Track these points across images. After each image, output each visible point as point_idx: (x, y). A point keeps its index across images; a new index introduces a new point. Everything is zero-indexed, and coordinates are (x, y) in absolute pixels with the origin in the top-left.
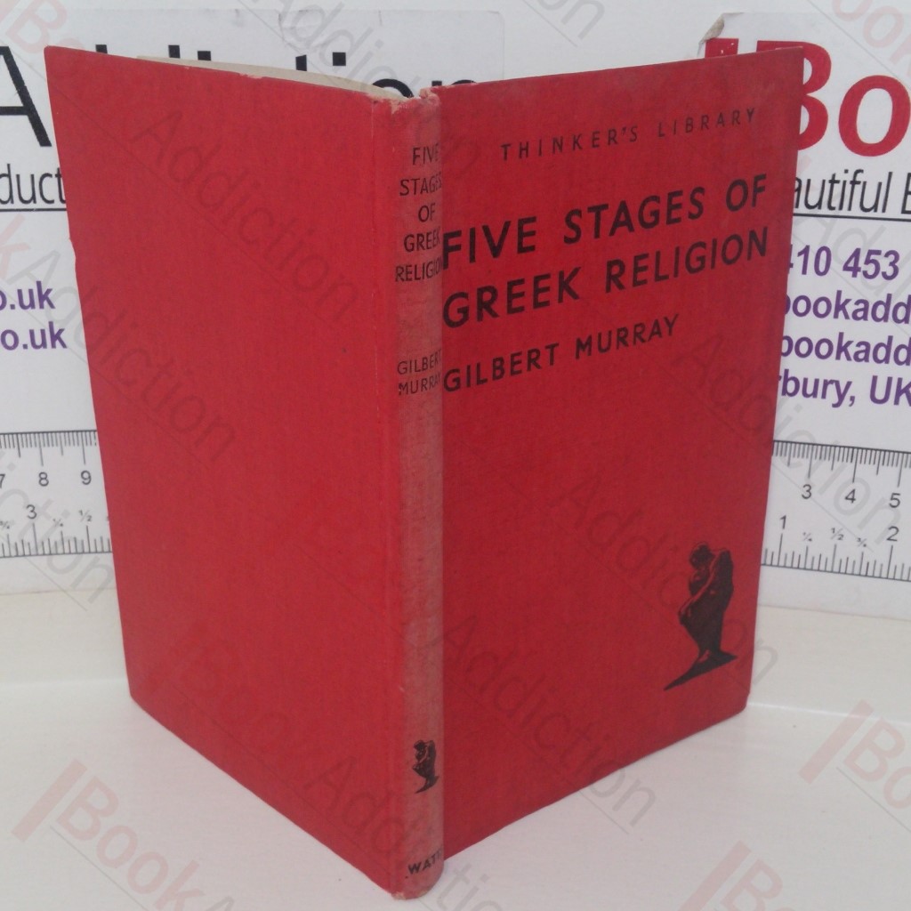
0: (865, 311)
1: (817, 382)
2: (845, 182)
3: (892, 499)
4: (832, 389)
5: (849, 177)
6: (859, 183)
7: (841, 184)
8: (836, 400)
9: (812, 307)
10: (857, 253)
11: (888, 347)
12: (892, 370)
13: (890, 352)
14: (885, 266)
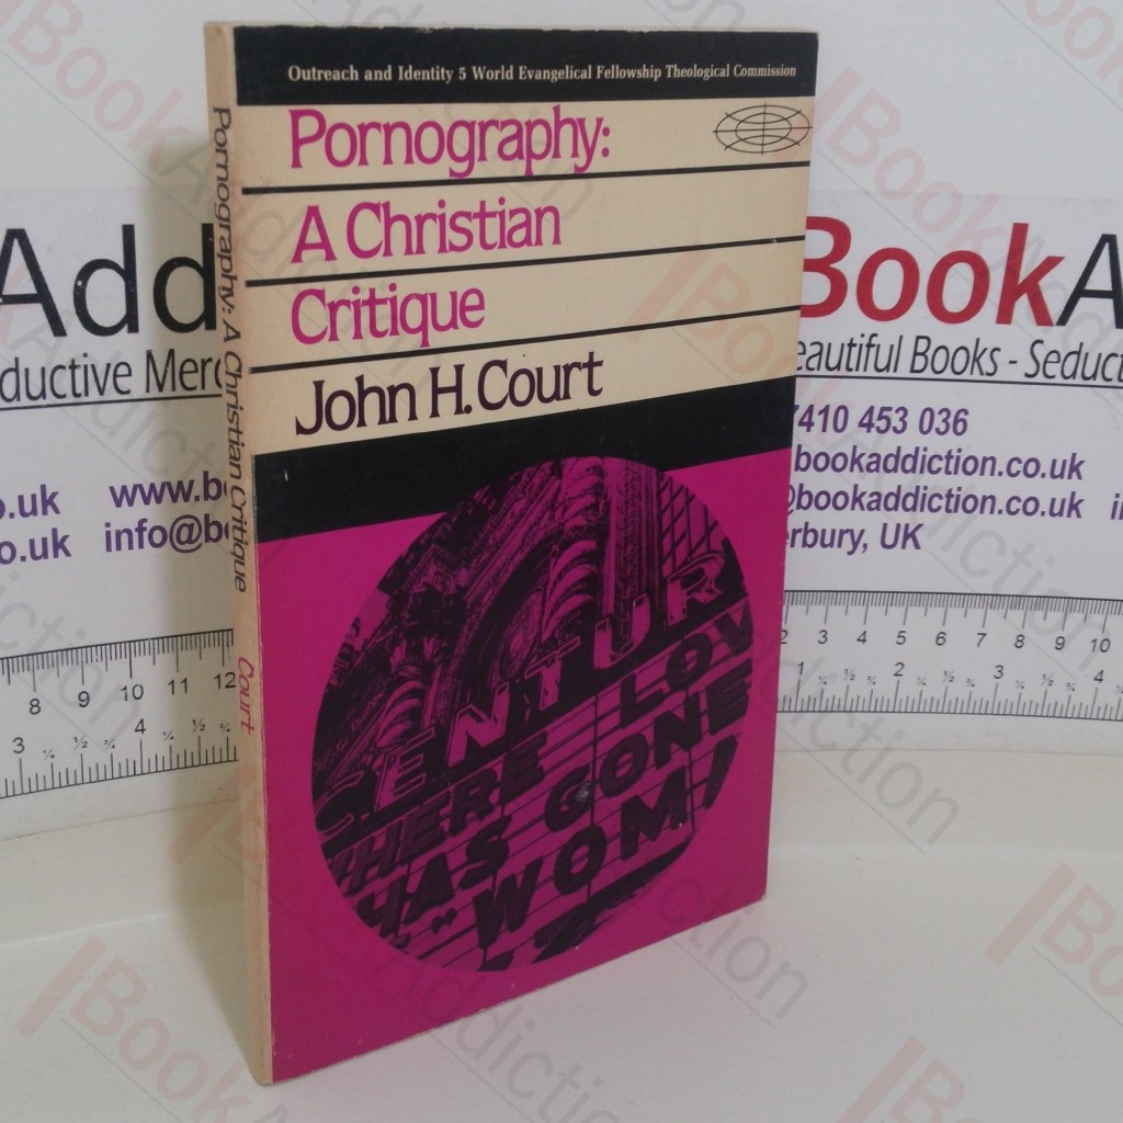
0: (878, 463)
1: (833, 531)
2: (861, 345)
3: (899, 637)
4: (847, 538)
5: (865, 341)
6: (874, 346)
7: (858, 347)
8: (850, 548)
9: (830, 462)
10: (871, 410)
11: (897, 496)
12: (901, 517)
13: (898, 499)
14: (896, 421)
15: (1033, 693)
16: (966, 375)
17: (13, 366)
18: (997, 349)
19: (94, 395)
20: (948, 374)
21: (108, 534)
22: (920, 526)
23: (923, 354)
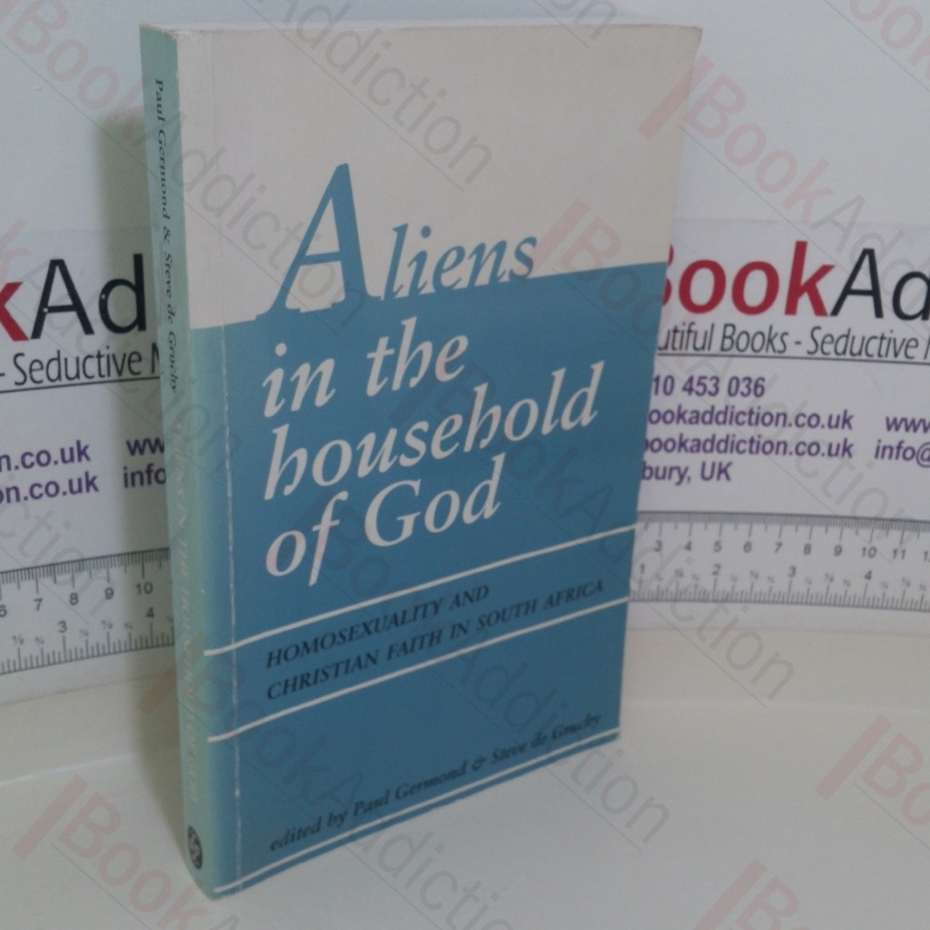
0: (697, 418)
1: (665, 468)
2: (683, 331)
3: (716, 546)
4: (675, 473)
5: (686, 328)
6: (692, 331)
7: (680, 333)
8: (678, 480)
9: (662, 417)
10: (691, 380)
11: (712, 442)
12: (715, 457)
13: (713, 444)
14: (710, 387)
15: (819, 587)
16: (763, 353)
17: (56, 356)
18: (786, 334)
19: (114, 375)
20: (749, 351)
21: (126, 475)
22: (730, 464)
23: (730, 337)
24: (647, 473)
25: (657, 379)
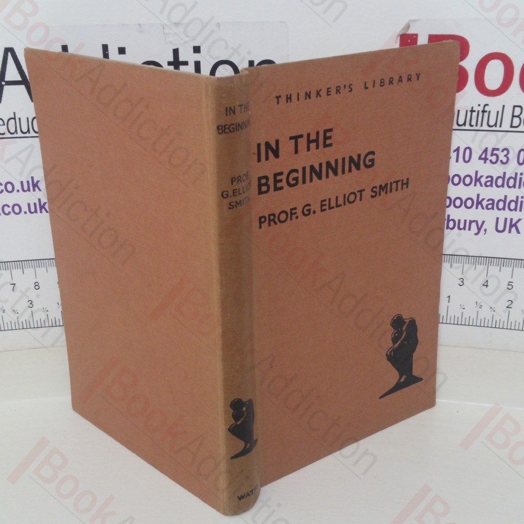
0: (491, 182)
1: (465, 221)
2: (478, 111)
3: (509, 285)
4: (474, 225)
5: (481, 109)
6: (486, 111)
7: (476, 112)
8: (476, 231)
9: (462, 180)
10: (486, 150)
11: (505, 202)
12: (507, 214)
13: (505, 204)
14: (502, 157)
17: (13, 116)
22: (520, 220)
23: (518, 116)
24: (451, 224)
25: (458, 150)
